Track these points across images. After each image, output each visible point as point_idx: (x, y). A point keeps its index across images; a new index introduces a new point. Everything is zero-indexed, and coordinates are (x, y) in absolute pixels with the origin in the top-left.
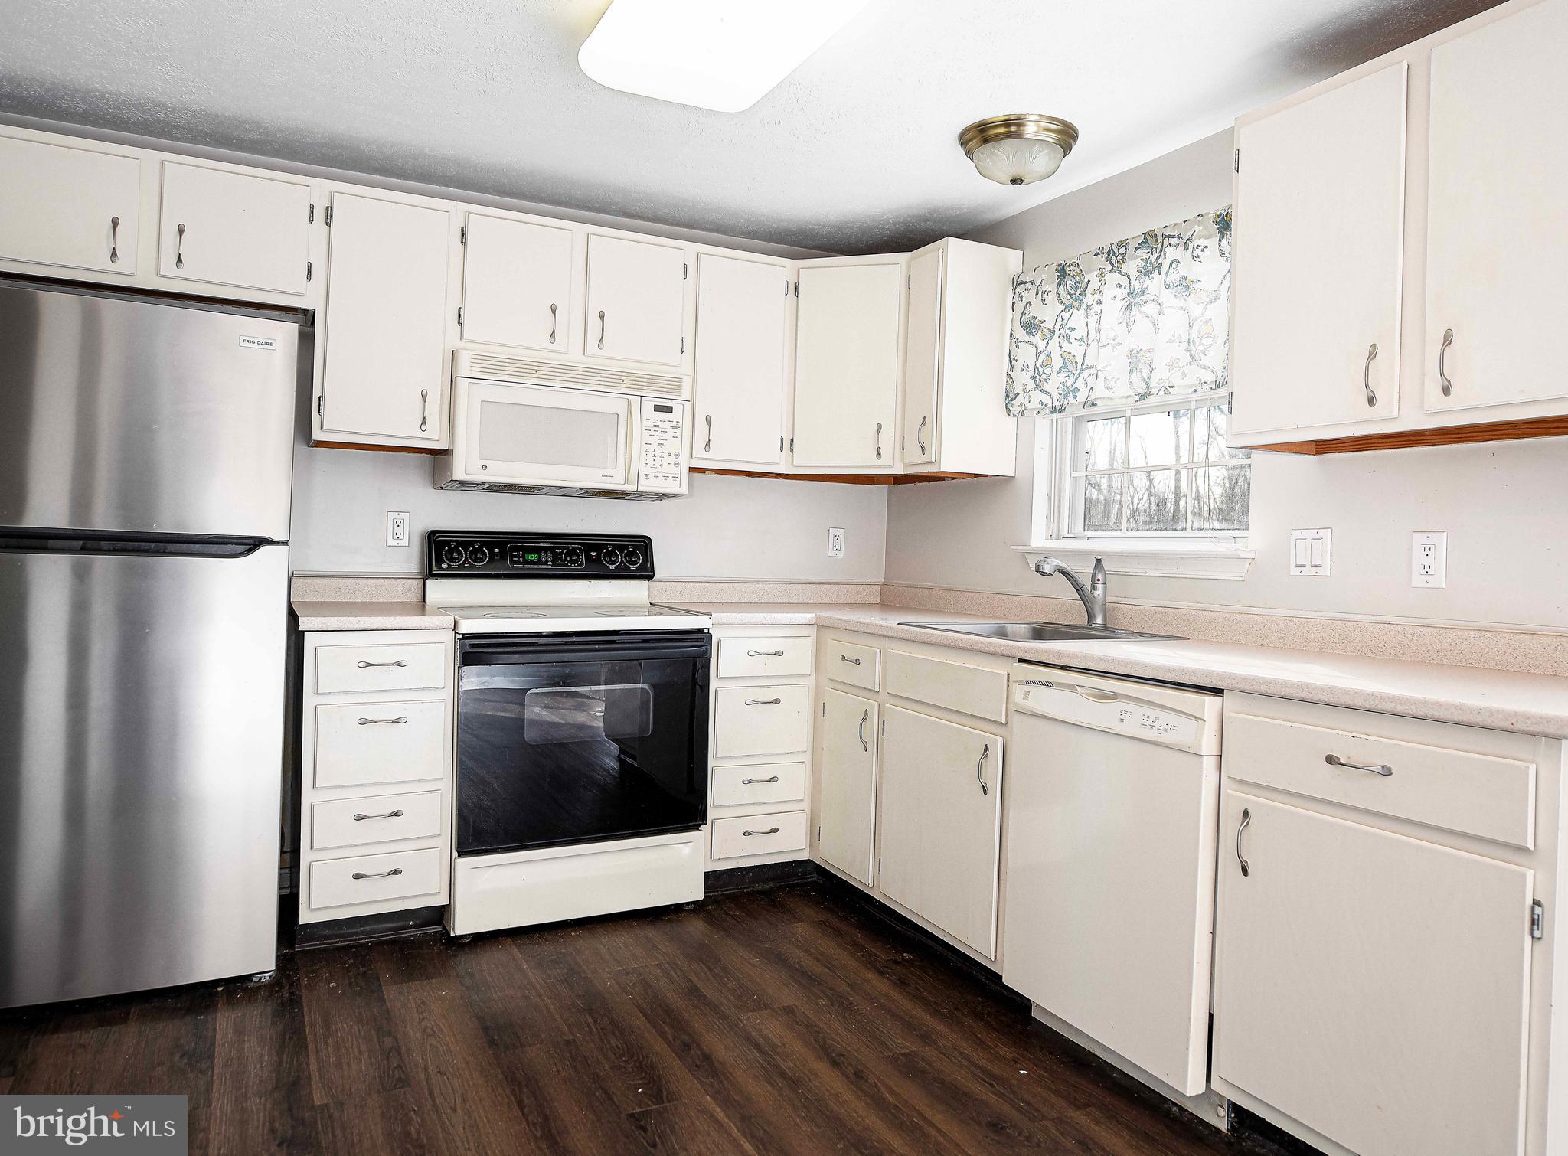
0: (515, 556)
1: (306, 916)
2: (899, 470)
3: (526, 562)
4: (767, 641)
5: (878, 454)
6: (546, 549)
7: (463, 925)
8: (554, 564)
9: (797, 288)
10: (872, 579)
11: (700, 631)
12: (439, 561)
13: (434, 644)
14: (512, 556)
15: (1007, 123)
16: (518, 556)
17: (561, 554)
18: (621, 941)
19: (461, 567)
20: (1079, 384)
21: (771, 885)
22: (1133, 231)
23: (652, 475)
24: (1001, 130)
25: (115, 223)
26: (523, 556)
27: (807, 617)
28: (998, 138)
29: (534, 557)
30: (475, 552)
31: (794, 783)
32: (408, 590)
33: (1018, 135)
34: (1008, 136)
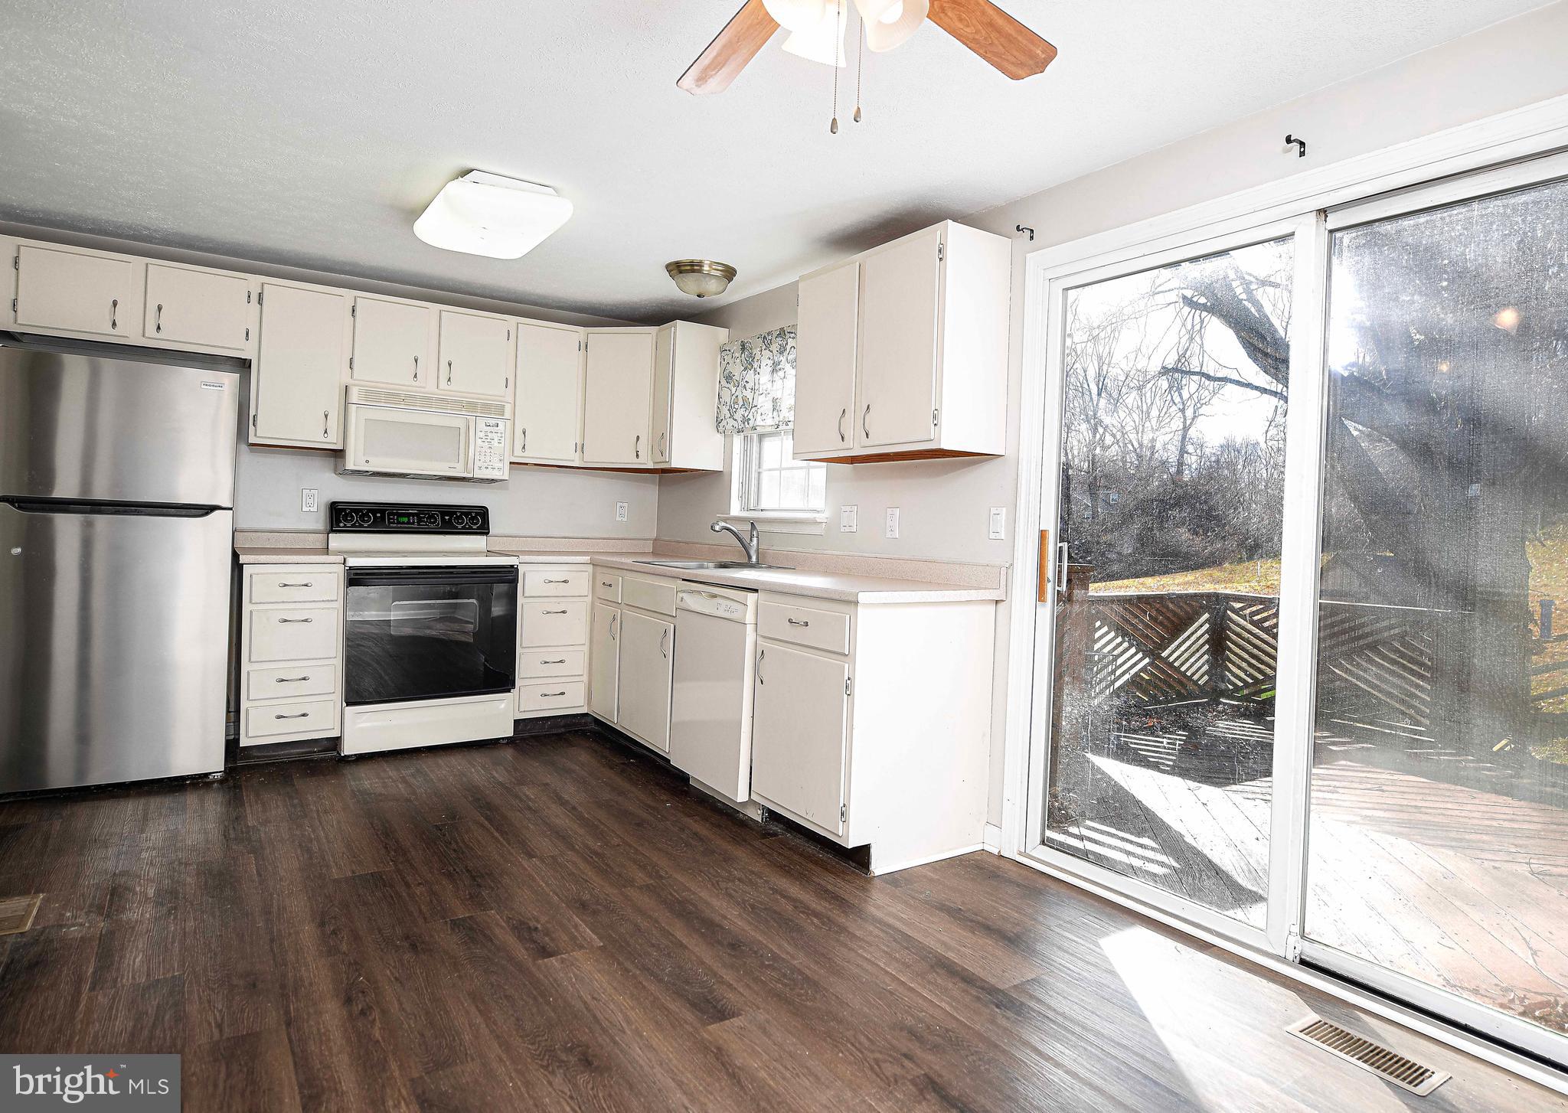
0: (391, 519)
1: (244, 742)
2: (650, 466)
3: (399, 523)
4: (557, 573)
5: (637, 455)
6: (413, 515)
7: (349, 749)
8: (419, 525)
9: (586, 346)
10: (647, 536)
11: (512, 566)
12: (338, 522)
13: (330, 573)
14: (389, 519)
15: (692, 264)
16: (393, 519)
17: (424, 517)
18: (456, 761)
19: (353, 526)
20: (750, 416)
21: (563, 730)
22: (775, 327)
23: (483, 468)
24: (689, 268)
25: (115, 304)
26: (397, 519)
27: (586, 559)
28: (687, 271)
29: (405, 520)
30: (363, 515)
31: (577, 663)
32: (317, 541)
33: (700, 271)
34: (693, 271)
